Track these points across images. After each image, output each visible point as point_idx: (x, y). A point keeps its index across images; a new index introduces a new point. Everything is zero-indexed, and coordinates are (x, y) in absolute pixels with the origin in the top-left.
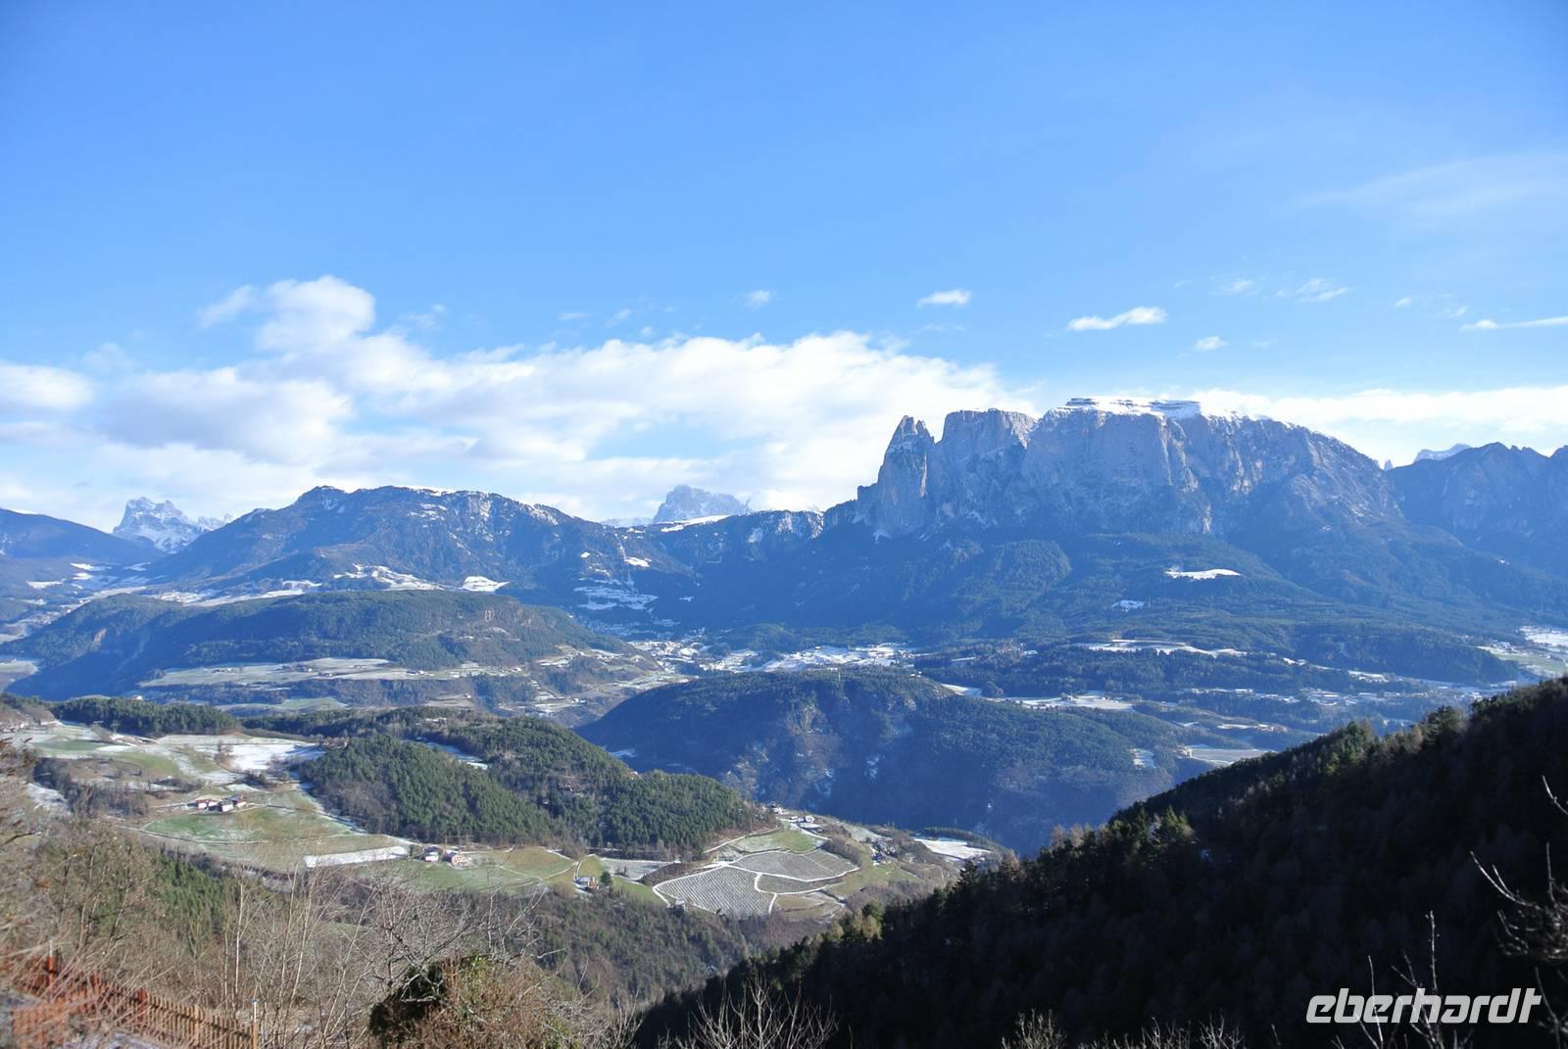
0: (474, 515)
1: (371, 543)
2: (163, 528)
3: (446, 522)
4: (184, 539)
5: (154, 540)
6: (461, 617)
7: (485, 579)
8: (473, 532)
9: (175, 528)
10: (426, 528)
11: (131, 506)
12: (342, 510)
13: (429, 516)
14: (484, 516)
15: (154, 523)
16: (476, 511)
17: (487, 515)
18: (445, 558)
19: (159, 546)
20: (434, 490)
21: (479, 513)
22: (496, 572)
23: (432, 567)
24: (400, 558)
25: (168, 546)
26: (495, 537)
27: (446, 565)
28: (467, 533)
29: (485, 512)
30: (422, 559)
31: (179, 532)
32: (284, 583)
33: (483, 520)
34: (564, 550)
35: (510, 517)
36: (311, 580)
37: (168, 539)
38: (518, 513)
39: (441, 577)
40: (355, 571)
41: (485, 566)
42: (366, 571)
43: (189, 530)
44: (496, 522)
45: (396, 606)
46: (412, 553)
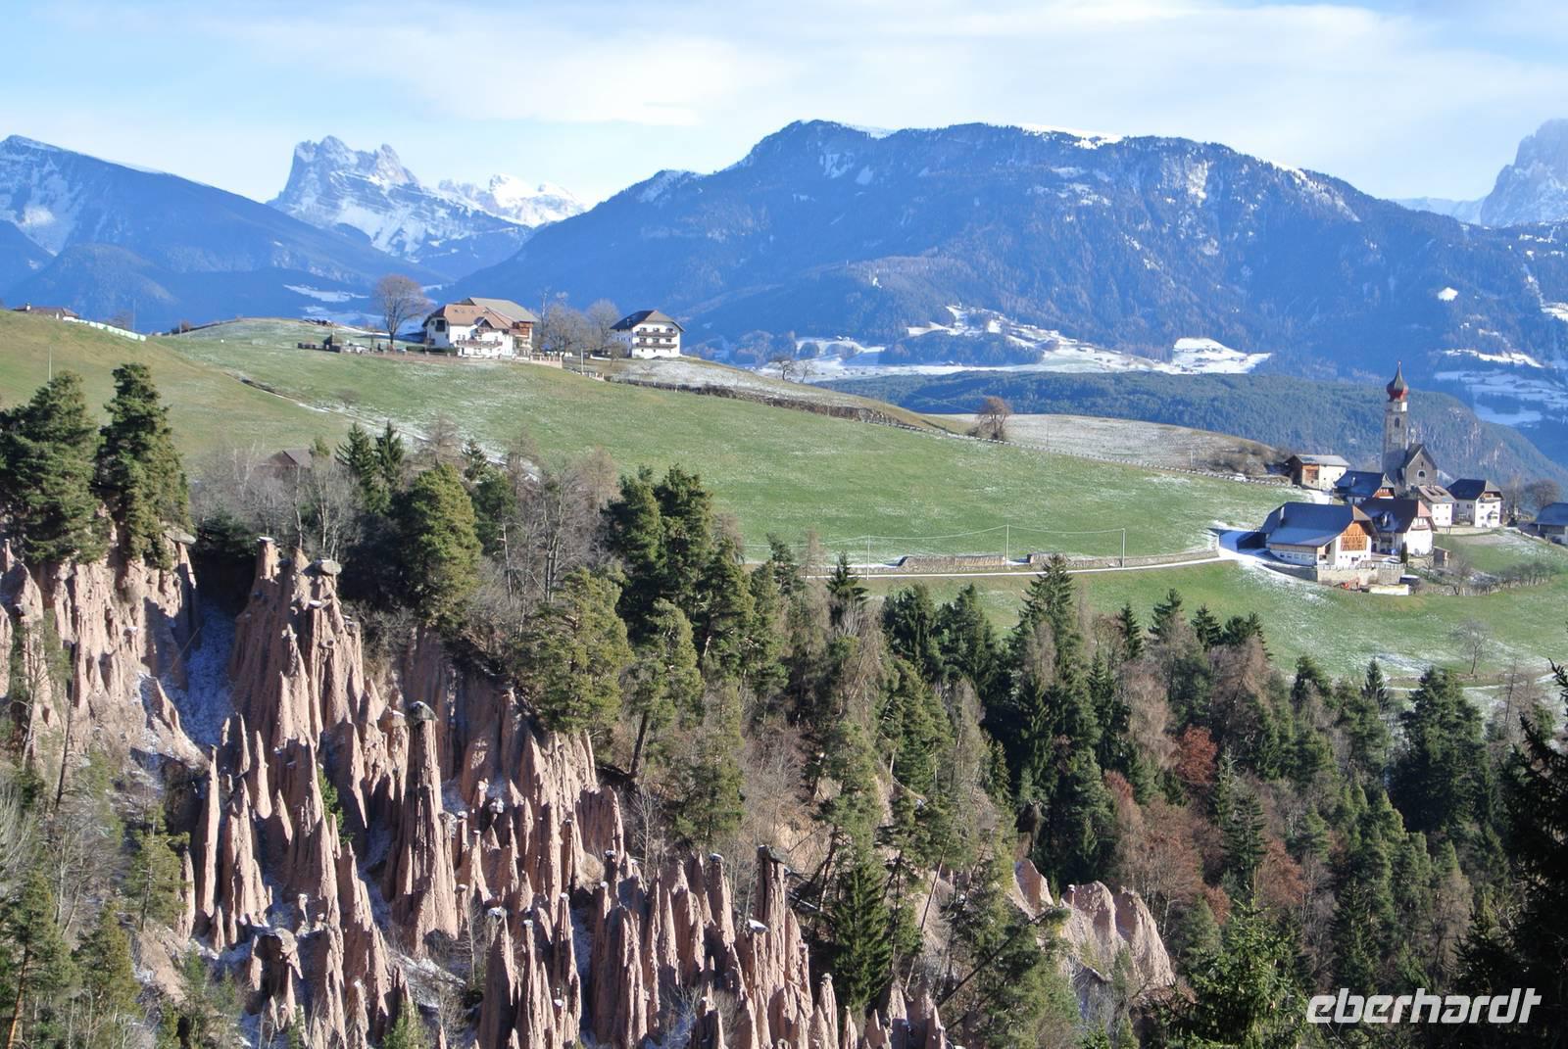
0: (1175, 194)
1: (956, 256)
2: (387, 207)
3: (1115, 210)
4: (432, 231)
5: (371, 233)
6: (1352, 441)
7: (1217, 345)
8: (1174, 232)
9: (412, 207)
10: (1071, 223)
11: (303, 155)
12: (865, 176)
13: (1076, 196)
14: (1196, 196)
15: (370, 197)
16: (1177, 184)
17: (1202, 195)
18: (1123, 293)
19: (382, 245)
20: (1076, 134)
21: (1185, 190)
22: (1239, 329)
23: (1095, 313)
24: (1023, 292)
25: (401, 246)
26: (1223, 245)
27: (1127, 310)
28: (1162, 237)
29: (1198, 185)
30: (1072, 296)
31: (418, 215)
32: (800, 345)
33: (1194, 206)
34: (1392, 282)
35: (1255, 201)
36: (857, 337)
37: (399, 232)
38: (1273, 190)
39: (1122, 336)
40: (949, 320)
41: (1213, 315)
42: (973, 321)
43: (442, 213)
44: (1222, 211)
45: (1218, 412)
46: (1047, 280)
